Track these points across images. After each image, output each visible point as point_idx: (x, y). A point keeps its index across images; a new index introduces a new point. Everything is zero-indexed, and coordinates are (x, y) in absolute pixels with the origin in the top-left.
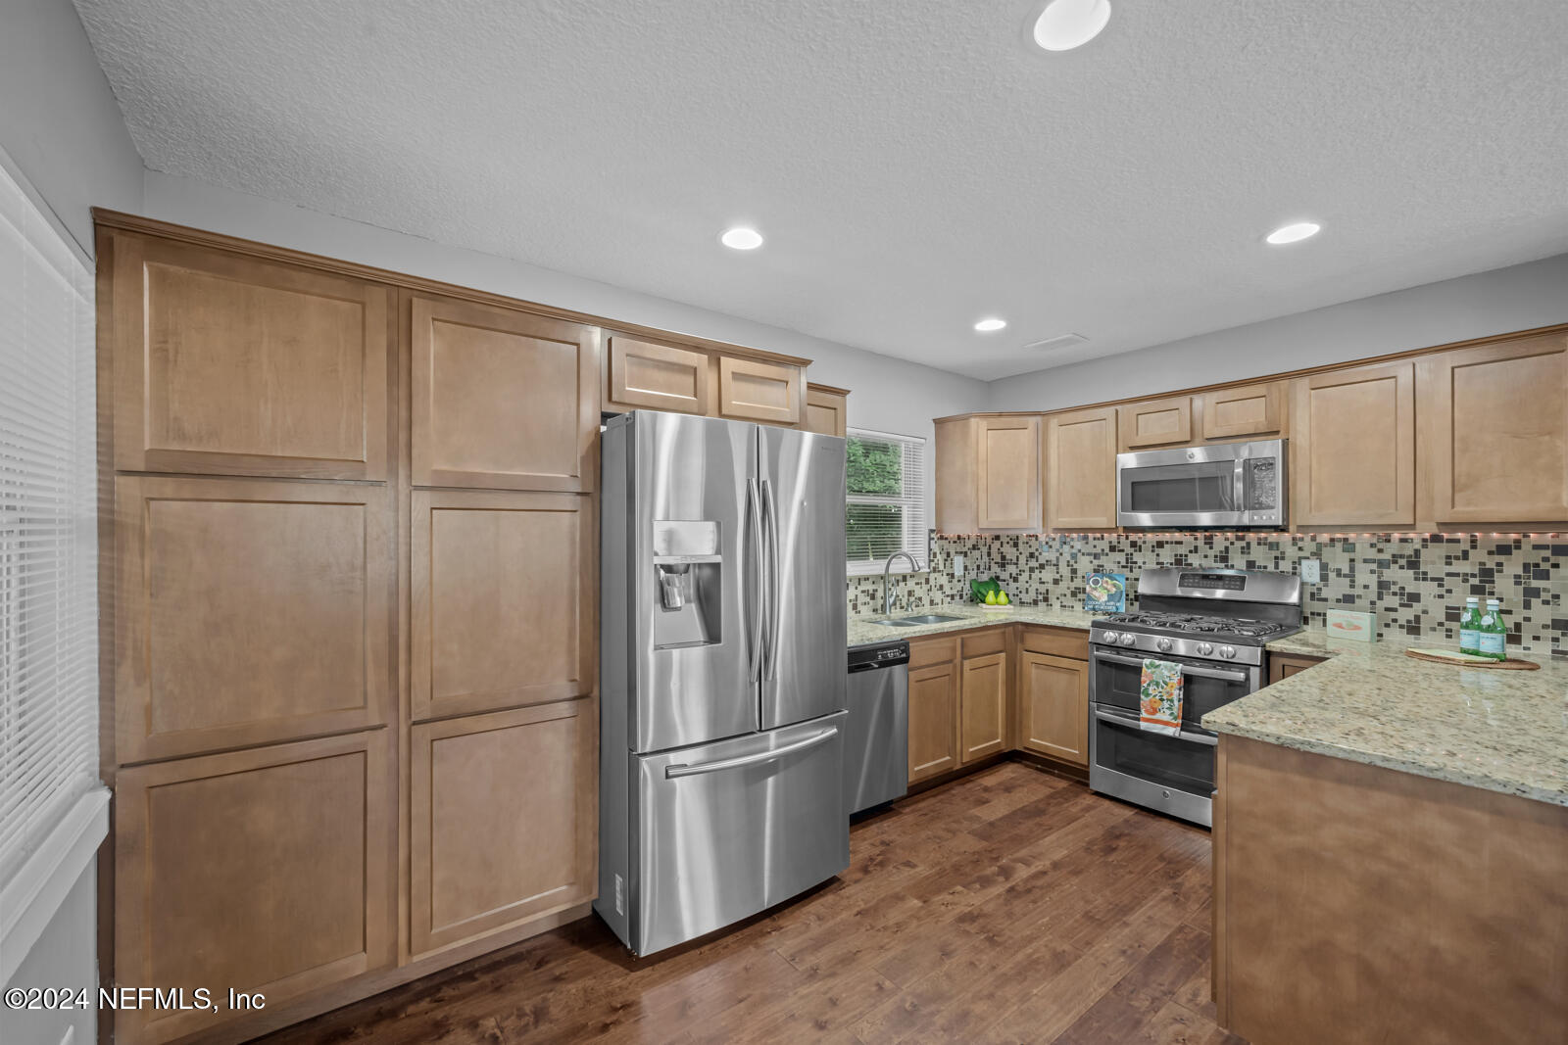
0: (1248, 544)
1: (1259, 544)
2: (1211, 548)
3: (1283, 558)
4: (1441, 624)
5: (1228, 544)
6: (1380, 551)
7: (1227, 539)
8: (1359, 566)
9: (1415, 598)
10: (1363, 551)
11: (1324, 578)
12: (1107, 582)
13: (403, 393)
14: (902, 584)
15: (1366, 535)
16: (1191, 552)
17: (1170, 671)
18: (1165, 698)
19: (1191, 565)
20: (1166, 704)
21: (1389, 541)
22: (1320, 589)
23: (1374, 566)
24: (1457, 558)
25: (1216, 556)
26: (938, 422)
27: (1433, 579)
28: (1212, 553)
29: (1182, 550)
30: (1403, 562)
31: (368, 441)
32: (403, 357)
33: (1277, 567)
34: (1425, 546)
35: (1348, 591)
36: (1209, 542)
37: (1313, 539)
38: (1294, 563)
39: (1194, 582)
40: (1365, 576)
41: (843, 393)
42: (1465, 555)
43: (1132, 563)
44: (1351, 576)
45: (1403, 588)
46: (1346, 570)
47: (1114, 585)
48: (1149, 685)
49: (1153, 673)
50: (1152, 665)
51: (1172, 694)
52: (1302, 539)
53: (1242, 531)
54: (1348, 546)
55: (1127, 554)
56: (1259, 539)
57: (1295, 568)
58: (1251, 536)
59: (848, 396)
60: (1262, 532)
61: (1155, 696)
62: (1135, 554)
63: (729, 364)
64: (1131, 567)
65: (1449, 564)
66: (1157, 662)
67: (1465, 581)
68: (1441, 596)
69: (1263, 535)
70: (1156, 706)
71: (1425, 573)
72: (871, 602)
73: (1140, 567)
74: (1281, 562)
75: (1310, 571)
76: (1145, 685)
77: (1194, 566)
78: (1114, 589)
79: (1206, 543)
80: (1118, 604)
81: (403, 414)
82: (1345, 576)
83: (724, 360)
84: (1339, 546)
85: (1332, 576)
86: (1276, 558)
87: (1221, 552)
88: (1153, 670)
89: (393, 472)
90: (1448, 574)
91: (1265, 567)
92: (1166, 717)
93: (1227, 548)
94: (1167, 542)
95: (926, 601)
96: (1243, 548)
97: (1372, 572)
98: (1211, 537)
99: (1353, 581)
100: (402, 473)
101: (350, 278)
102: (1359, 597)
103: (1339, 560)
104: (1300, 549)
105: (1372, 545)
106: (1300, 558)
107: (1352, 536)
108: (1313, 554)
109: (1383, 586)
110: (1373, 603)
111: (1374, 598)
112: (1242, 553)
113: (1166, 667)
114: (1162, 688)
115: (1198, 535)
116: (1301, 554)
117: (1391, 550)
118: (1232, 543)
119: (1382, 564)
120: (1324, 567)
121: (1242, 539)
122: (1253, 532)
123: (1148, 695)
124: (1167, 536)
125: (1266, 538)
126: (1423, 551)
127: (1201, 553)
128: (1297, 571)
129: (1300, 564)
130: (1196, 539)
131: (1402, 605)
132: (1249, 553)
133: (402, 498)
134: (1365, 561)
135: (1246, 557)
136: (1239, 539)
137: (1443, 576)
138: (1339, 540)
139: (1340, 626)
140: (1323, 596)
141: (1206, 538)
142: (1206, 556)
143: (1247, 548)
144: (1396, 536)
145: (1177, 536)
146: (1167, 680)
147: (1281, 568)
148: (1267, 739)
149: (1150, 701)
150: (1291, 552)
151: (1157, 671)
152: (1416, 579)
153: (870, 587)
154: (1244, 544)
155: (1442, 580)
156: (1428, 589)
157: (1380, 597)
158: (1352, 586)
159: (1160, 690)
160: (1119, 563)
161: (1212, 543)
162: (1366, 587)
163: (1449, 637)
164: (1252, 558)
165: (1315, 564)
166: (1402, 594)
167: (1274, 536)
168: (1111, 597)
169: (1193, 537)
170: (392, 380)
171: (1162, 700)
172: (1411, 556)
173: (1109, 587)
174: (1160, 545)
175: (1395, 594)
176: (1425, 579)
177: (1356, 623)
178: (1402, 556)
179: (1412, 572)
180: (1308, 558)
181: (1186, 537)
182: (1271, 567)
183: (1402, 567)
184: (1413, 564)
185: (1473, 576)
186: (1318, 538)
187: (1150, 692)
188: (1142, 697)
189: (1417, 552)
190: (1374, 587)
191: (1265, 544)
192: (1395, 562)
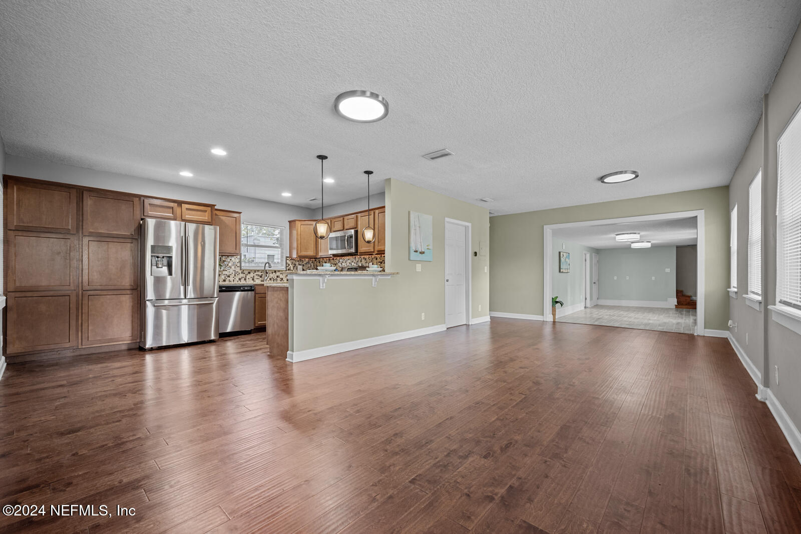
13: (81, 213)
14: (274, 274)
26: (290, 222)
31: (71, 224)
32: (81, 204)
41: (240, 213)
59: (241, 214)
63: (185, 206)
72: (260, 278)
81: (81, 218)
83: (183, 205)
89: (78, 231)
95: (285, 280)
100: (80, 232)
101: (66, 187)
133: (80, 238)
153: (260, 274)
170: (78, 210)
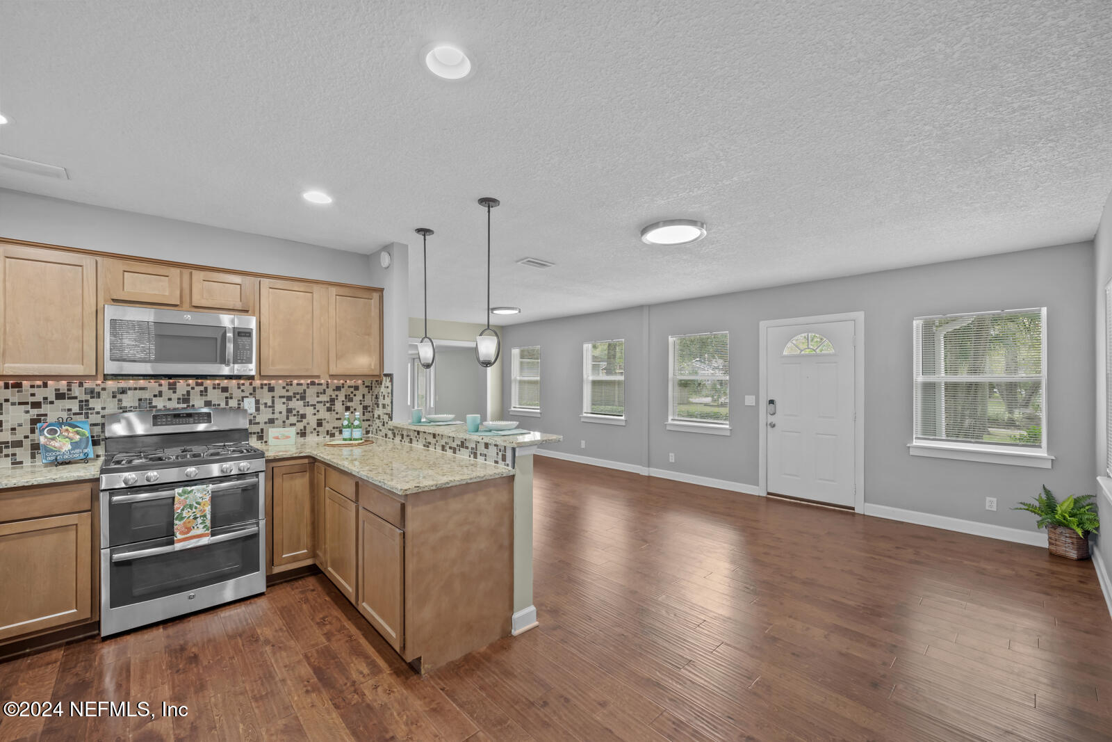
0: (206, 389)
1: (214, 388)
2: (175, 392)
3: (231, 398)
4: (315, 429)
5: (189, 388)
6: (287, 391)
7: (188, 385)
8: (276, 400)
9: (303, 416)
10: (279, 391)
11: (258, 409)
12: (67, 430)
15: (280, 381)
16: (155, 396)
17: (202, 493)
18: (198, 515)
19: (156, 407)
20: (199, 521)
21: (291, 385)
22: (254, 417)
23: (284, 400)
24: (321, 393)
25: (179, 399)
27: (312, 405)
28: (174, 397)
29: (146, 395)
30: (298, 397)
33: (227, 404)
34: (308, 388)
35: (271, 416)
36: (173, 388)
37: (251, 384)
38: (239, 400)
39: (167, 421)
40: (280, 407)
42: (324, 392)
43: (87, 409)
44: (272, 406)
45: (298, 412)
46: (270, 403)
47: (78, 433)
48: (183, 510)
49: (186, 498)
50: (184, 492)
51: (204, 511)
52: (243, 384)
53: (201, 379)
54: (271, 389)
55: (81, 401)
56: (214, 384)
57: (239, 404)
58: (208, 383)
60: (216, 379)
61: (189, 517)
62: (91, 400)
64: (87, 414)
65: (318, 396)
66: (189, 489)
67: (325, 405)
68: (315, 414)
69: (217, 382)
70: (189, 525)
71: (308, 402)
73: (98, 413)
74: (230, 401)
75: (249, 405)
76: (179, 511)
77: (158, 408)
78: (78, 437)
79: (169, 389)
80: (86, 451)
82: (270, 407)
84: (266, 388)
85: (262, 407)
86: (227, 398)
87: (183, 395)
88: (186, 496)
90: (318, 402)
91: (219, 405)
92: (200, 531)
93: (188, 393)
94: (130, 389)
96: (201, 391)
97: (284, 403)
98: (175, 384)
99: (274, 410)
102: (277, 419)
103: (266, 398)
104: (243, 391)
105: (284, 388)
106: (243, 397)
107: (273, 382)
108: (251, 394)
109: (289, 411)
110: (284, 422)
111: (285, 419)
112: (201, 395)
113: (198, 490)
114: (196, 508)
115: (163, 382)
116: (244, 394)
117: (293, 390)
118: (193, 388)
119: (289, 398)
120: (257, 402)
121: (201, 384)
122: (210, 379)
123: (182, 518)
124: (131, 383)
125: (219, 384)
126: (307, 390)
127: (165, 396)
128: (242, 406)
129: (243, 401)
130: (160, 385)
131: (298, 421)
132: (206, 395)
134: (280, 397)
135: (204, 398)
136: (197, 384)
137: (315, 403)
138: (266, 385)
139: (277, 438)
140: (257, 421)
141: (169, 384)
142: (170, 399)
143: (204, 392)
144: (295, 382)
145: (142, 383)
146: (200, 500)
147: (230, 405)
148: (432, 488)
149: (184, 523)
150: (237, 393)
151: (191, 496)
152: (305, 406)
154: (202, 388)
155: (315, 405)
156: (309, 411)
157: (288, 418)
158: (273, 413)
159: (194, 510)
160: (69, 410)
161: (175, 388)
162: (281, 413)
163: (318, 435)
164: (208, 399)
165: (252, 400)
166: (298, 415)
167: (225, 383)
168: (75, 445)
169: (157, 384)
171: (195, 518)
172: (302, 393)
173: (71, 435)
174: (123, 391)
175: (294, 415)
176: (308, 406)
177: (287, 434)
178: (298, 394)
179: (302, 402)
180: (247, 397)
181: (152, 384)
182: (223, 405)
183: (298, 400)
184: (303, 398)
185: (327, 402)
186: (253, 384)
187: (184, 515)
188: (176, 522)
189: (305, 391)
190: (284, 413)
191: (219, 388)
192: (295, 397)
